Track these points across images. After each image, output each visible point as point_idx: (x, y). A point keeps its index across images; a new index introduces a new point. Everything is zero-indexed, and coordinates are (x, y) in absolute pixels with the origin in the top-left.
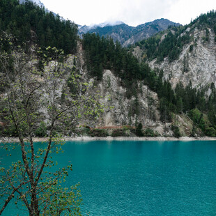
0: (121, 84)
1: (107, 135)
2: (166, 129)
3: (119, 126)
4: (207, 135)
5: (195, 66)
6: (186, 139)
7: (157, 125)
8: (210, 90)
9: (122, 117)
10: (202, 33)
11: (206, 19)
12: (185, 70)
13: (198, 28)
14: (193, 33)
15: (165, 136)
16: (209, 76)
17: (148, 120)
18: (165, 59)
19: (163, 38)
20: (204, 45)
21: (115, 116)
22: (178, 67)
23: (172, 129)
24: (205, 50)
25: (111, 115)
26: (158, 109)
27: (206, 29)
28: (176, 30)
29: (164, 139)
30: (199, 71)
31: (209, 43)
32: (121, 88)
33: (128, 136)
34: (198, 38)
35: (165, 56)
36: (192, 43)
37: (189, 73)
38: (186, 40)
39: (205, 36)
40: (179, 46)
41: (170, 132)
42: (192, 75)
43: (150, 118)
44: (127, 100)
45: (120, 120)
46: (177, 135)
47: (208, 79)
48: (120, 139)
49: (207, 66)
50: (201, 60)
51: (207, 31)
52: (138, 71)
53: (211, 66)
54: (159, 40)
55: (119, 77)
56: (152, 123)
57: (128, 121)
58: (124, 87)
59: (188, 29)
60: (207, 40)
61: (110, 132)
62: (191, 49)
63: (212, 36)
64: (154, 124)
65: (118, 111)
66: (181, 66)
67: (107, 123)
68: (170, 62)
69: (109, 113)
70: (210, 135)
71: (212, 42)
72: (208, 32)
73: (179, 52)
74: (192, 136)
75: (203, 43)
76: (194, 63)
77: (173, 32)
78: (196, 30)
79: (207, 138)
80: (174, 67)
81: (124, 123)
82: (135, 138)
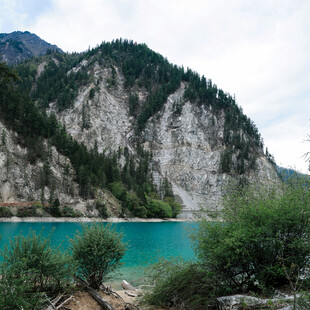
0: (17, 142)
1: (11, 215)
2: (89, 208)
3: (24, 203)
4: (136, 216)
5: (98, 121)
6: (115, 220)
7: (78, 202)
8: (123, 157)
9: (27, 189)
10: (106, 73)
11: (110, 52)
12: (86, 125)
13: (100, 64)
14: (92, 70)
15: (90, 217)
16: (119, 137)
17: (63, 195)
18: (51, 105)
19: (41, 69)
20: (109, 92)
21: (16, 188)
22: (73, 120)
23: (97, 208)
24: (111, 99)
25: (11, 187)
26: (75, 180)
27: (112, 67)
28: (60, 60)
29: (88, 220)
30: (104, 128)
31: (116, 89)
32: (19, 147)
33: (41, 216)
34: (101, 78)
35: (50, 100)
36: (92, 86)
37: (91, 130)
38: (82, 79)
39: (110, 77)
40: (72, 87)
41: (95, 212)
42: (95, 133)
43: (66, 192)
44: (30, 166)
45: (24, 194)
46: (104, 215)
47: (118, 142)
48: (31, 220)
49: (114, 122)
50: (106, 112)
51: (114, 70)
52: (42, 125)
53: (120, 122)
54: (35, 72)
55: (14, 130)
56: (69, 199)
57: (35, 196)
58: (23, 146)
59: (84, 63)
60: (112, 84)
61: (14, 210)
62: (91, 95)
63: (120, 79)
64: (72, 201)
65: (20, 181)
66: (79, 119)
67: (5, 198)
68: (60, 111)
69: (7, 183)
70: (140, 217)
71: (120, 88)
72: (114, 72)
73: (74, 97)
74: (121, 216)
75: (108, 88)
76: (97, 116)
77: (56, 62)
78: (97, 66)
79: (137, 220)
80: (67, 119)
81: (31, 199)
82: (51, 219)
